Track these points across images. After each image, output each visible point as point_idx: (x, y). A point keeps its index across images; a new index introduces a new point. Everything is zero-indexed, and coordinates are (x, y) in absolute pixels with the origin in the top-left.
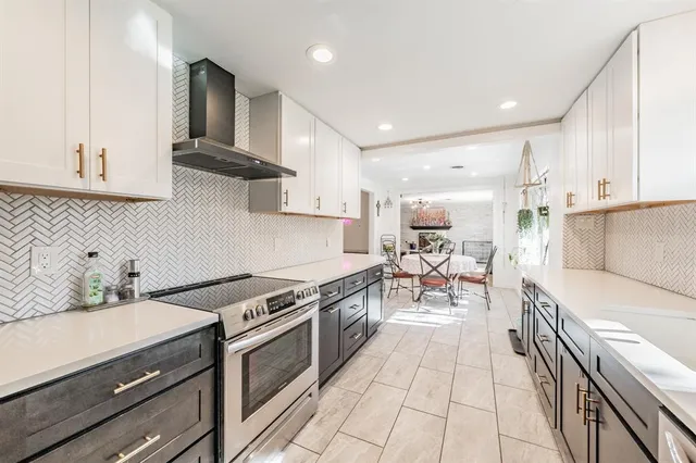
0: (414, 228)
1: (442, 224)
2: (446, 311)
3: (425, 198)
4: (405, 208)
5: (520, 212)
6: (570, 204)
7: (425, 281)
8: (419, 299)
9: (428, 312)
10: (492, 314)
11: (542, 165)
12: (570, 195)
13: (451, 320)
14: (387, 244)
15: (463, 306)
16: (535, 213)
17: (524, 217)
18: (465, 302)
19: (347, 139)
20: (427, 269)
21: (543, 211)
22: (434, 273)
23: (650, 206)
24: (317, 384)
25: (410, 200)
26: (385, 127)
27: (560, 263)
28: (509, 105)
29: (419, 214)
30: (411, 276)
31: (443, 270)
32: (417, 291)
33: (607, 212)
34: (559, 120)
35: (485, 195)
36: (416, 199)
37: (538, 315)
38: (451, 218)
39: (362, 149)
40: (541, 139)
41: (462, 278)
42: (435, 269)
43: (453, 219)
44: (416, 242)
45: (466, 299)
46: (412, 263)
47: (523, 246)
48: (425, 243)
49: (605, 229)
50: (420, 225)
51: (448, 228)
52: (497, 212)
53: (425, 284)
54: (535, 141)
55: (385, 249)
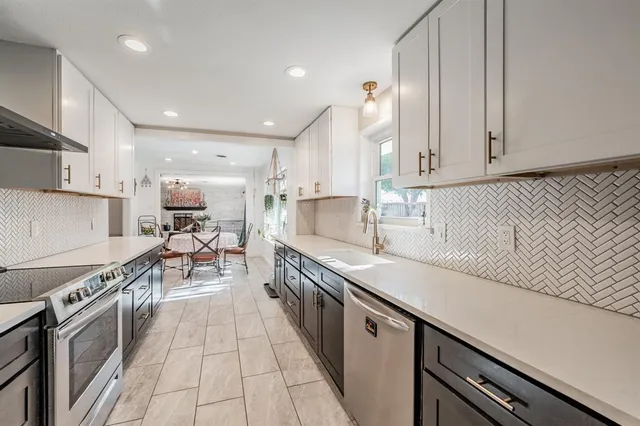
0: (168, 209)
1: (197, 205)
2: (217, 281)
3: (182, 180)
4: (164, 189)
5: (266, 197)
6: (300, 195)
7: (195, 258)
8: (189, 275)
9: (201, 285)
10: (249, 277)
11: (283, 166)
13: (221, 287)
14: (147, 226)
15: (229, 275)
16: (277, 200)
17: (269, 200)
18: (229, 272)
19: (123, 114)
20: (199, 246)
21: (283, 197)
22: (206, 250)
23: (334, 197)
24: (121, 367)
25: (167, 179)
26: (171, 114)
27: (295, 233)
28: (269, 123)
29: (173, 195)
30: (181, 255)
31: (213, 246)
32: (187, 269)
33: (316, 199)
34: (295, 138)
35: (240, 181)
36: (173, 179)
37: (287, 265)
38: (206, 200)
39: (136, 126)
40: (283, 149)
41: (227, 251)
42: (206, 245)
43: (208, 200)
44: (171, 222)
45: (229, 269)
46: (183, 242)
47: (268, 222)
48: (180, 224)
49: (315, 210)
50: (175, 205)
51: (203, 209)
52: (249, 196)
53: (197, 260)
54: (280, 149)
55: (146, 232)
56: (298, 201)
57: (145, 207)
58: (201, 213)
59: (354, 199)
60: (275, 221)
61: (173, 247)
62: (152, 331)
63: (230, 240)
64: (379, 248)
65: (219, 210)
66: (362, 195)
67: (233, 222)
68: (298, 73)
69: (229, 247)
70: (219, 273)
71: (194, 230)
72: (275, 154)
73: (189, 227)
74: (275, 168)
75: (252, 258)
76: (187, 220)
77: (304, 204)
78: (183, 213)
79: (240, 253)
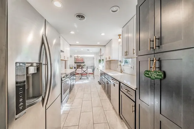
0: (75, 63)
1: (82, 62)
2: (87, 80)
3: (79, 56)
4: (75, 58)
6: (109, 59)
8: (81, 79)
10: (95, 80)
11: (103, 52)
12: (109, 57)
13: (88, 82)
16: (102, 60)
17: (100, 61)
20: (83, 72)
22: (84, 73)
24: (69, 92)
25: (75, 56)
27: (105, 69)
28: (99, 43)
29: (77, 59)
30: (79, 74)
31: (86, 72)
32: (80, 77)
34: (105, 46)
35: (93, 56)
36: (77, 55)
39: (70, 45)
40: (103, 48)
41: (89, 73)
42: (84, 71)
43: (85, 61)
44: (76, 66)
45: (90, 78)
46: (79, 71)
47: (100, 66)
48: (78, 67)
49: (110, 63)
50: (77, 62)
51: (84, 63)
52: (95, 59)
53: (82, 75)
54: (102, 49)
55: (71, 68)
56: (106, 61)
57: (71, 62)
58: (83, 64)
59: (118, 60)
60: (102, 66)
61: (77, 72)
62: (73, 89)
63: (90, 71)
64: (121, 72)
65: (88, 63)
66: (120, 59)
67: (91, 67)
68: (103, 34)
69: (90, 72)
70: (88, 78)
71: (82, 68)
72: (101, 49)
73: (80, 68)
74: (101, 53)
75: (96, 76)
76: (80, 66)
77: (107, 62)
78: (79, 64)
79: (93, 74)
